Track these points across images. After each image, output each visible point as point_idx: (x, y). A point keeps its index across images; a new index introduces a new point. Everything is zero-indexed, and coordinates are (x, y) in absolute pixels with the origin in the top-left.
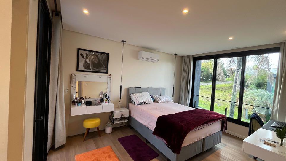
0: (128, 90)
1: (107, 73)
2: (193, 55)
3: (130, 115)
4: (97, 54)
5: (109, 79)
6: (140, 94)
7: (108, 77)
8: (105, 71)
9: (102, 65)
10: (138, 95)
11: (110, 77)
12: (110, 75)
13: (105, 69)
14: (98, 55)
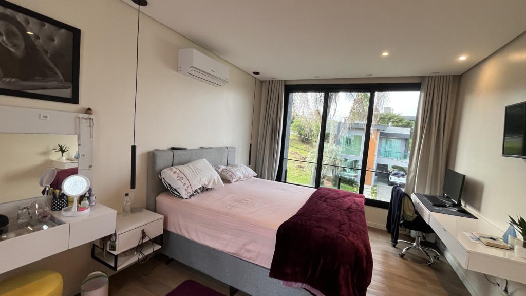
0: (152, 156)
1: (74, 100)
2: (285, 81)
3: (165, 230)
4: (20, 17)
5: (84, 123)
6: (190, 165)
7: (81, 115)
8: (67, 93)
9: (50, 68)
10: (185, 169)
11: (86, 116)
12: (89, 111)
13: (68, 88)
14: (28, 22)
